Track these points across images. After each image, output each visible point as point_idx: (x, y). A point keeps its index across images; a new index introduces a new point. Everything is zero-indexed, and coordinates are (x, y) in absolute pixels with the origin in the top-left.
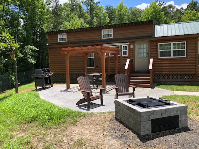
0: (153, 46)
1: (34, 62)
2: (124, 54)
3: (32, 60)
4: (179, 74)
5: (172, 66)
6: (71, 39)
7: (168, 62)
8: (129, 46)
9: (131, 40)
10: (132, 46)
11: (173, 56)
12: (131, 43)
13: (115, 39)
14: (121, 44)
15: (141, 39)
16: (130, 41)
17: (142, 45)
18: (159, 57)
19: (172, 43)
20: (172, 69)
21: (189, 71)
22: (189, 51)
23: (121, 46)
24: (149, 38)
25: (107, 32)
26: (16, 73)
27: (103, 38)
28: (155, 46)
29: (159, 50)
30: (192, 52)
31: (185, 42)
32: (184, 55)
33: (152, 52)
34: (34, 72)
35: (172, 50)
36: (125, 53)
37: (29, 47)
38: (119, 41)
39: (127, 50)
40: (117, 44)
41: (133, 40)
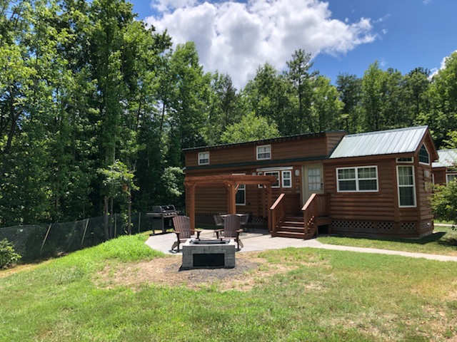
0: (328, 173)
1: (178, 193)
2: (285, 185)
3: (175, 190)
4: (370, 220)
5: (358, 206)
6: (215, 161)
7: (352, 200)
8: (293, 172)
9: (297, 163)
10: (297, 173)
11: (360, 189)
12: (296, 167)
13: (274, 160)
14: (281, 169)
15: (310, 162)
16: (294, 164)
17: (314, 171)
18: (338, 191)
19: (356, 168)
20: (358, 211)
21: (384, 215)
22: (383, 181)
23: (281, 171)
24: (322, 160)
25: (263, 149)
26: (129, 211)
27: (257, 159)
28: (330, 172)
29: (338, 180)
30: (388, 184)
31: (376, 167)
32: (376, 189)
33: (327, 183)
34: (152, 210)
35: (357, 179)
36: (287, 183)
37: (172, 169)
38: (279, 165)
39: (290, 179)
40: (274, 169)
41: (299, 163)
